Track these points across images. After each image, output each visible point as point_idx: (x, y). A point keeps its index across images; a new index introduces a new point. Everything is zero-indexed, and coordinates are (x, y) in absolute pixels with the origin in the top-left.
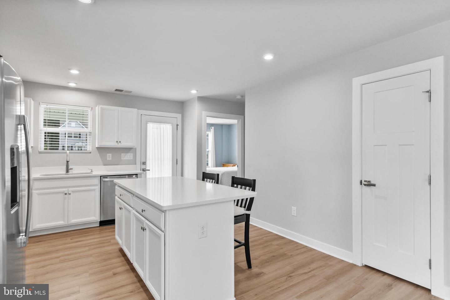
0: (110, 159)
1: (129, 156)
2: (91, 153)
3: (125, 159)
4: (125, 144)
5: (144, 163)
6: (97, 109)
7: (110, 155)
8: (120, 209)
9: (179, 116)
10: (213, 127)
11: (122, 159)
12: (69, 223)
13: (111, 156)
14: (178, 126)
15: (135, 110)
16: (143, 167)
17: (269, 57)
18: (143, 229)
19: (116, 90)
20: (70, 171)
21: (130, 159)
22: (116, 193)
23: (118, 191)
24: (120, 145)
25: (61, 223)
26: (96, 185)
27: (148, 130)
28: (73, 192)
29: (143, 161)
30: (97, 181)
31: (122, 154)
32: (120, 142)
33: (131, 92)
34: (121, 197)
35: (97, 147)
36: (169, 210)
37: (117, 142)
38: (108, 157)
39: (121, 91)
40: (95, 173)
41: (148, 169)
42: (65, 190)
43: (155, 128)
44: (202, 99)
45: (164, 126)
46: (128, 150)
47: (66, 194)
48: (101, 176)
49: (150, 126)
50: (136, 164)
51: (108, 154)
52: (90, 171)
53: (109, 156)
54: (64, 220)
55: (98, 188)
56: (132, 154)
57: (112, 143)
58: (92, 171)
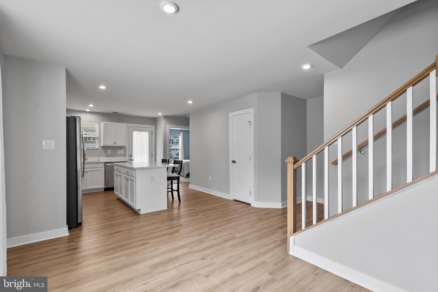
0: (110, 153)
1: (122, 152)
2: (98, 149)
3: (119, 153)
4: (119, 144)
5: (131, 156)
6: (102, 124)
7: (110, 150)
8: (117, 176)
9: (153, 127)
10: (182, 133)
11: (117, 153)
12: (87, 188)
13: (110, 152)
14: (153, 133)
15: (125, 124)
16: (130, 158)
17: (190, 102)
18: (128, 180)
19: (114, 113)
20: (86, 160)
22: (115, 169)
23: (115, 167)
24: (116, 145)
26: (102, 168)
27: (133, 136)
28: (89, 171)
29: (130, 154)
30: (103, 165)
31: (117, 150)
32: (116, 143)
33: (122, 113)
34: (117, 170)
35: (102, 146)
36: (137, 169)
37: (114, 143)
38: (108, 152)
39: (117, 113)
40: (101, 161)
43: (138, 134)
44: (167, 117)
45: (144, 133)
46: (121, 148)
47: (85, 172)
48: (105, 163)
49: (135, 133)
50: (126, 156)
51: (108, 150)
52: (98, 160)
53: (109, 152)
55: (103, 169)
56: (123, 150)
57: (111, 144)
58: (99, 160)
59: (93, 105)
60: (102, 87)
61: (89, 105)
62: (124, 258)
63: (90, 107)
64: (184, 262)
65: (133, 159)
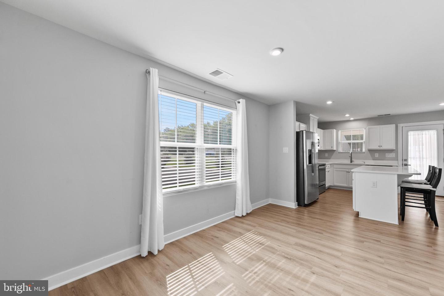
0: (377, 156)
1: (393, 155)
2: (364, 153)
3: (388, 157)
4: (385, 147)
5: (406, 160)
11: (386, 156)
16: (405, 163)
19: (378, 116)
20: (353, 161)
21: (392, 157)
24: (381, 148)
25: (345, 185)
29: (405, 158)
31: (386, 154)
32: (381, 146)
33: (390, 114)
35: (368, 149)
37: (379, 146)
38: (375, 155)
41: (409, 164)
42: (347, 170)
43: (416, 135)
46: (389, 151)
47: (347, 172)
49: (411, 133)
50: (397, 161)
51: (376, 154)
53: (377, 155)
54: (347, 184)
56: (394, 154)
57: (375, 147)
58: (364, 163)
59: (349, 114)
60: (329, 103)
61: (345, 115)
62: (295, 231)
63: (346, 117)
64: (317, 256)
65: (408, 164)
